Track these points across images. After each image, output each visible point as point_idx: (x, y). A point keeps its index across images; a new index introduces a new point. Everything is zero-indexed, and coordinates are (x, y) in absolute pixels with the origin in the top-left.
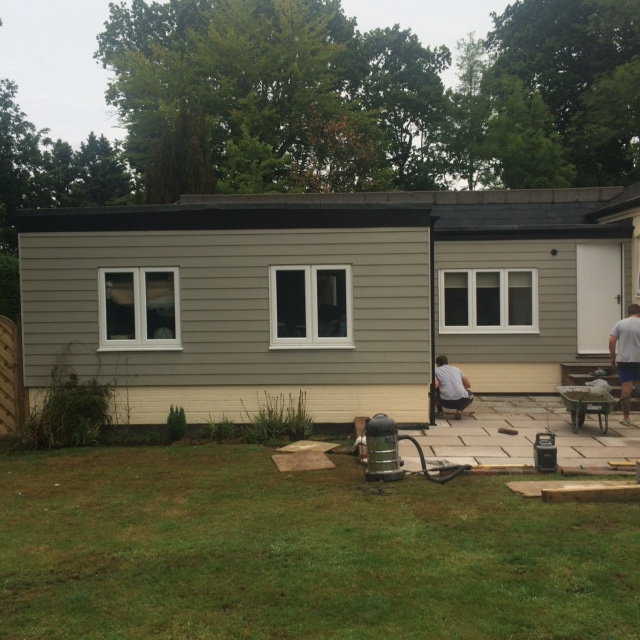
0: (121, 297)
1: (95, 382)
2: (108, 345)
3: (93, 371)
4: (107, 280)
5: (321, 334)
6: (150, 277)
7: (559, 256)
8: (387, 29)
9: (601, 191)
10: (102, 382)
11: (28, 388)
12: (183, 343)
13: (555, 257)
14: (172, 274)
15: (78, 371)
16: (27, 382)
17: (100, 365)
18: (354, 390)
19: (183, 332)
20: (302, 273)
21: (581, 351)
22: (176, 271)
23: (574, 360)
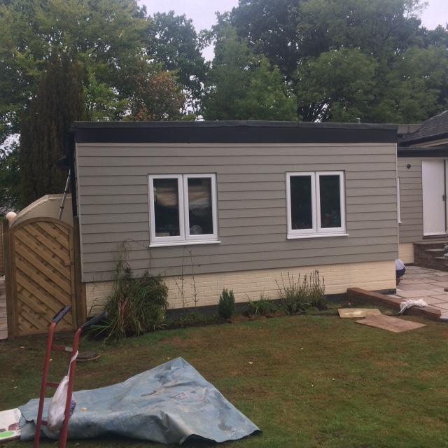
0: (167, 200)
1: (147, 274)
2: (158, 241)
3: (145, 264)
4: (155, 186)
5: (323, 226)
6: (191, 182)
7: (412, 169)
8: (164, 14)
9: (409, 127)
10: (154, 273)
11: (85, 283)
12: (220, 237)
13: (410, 170)
14: (209, 180)
15: (132, 265)
16: (84, 278)
17: (151, 259)
18: (345, 268)
19: (219, 228)
20: (309, 178)
21: (425, 234)
22: (213, 177)
23: (422, 240)
